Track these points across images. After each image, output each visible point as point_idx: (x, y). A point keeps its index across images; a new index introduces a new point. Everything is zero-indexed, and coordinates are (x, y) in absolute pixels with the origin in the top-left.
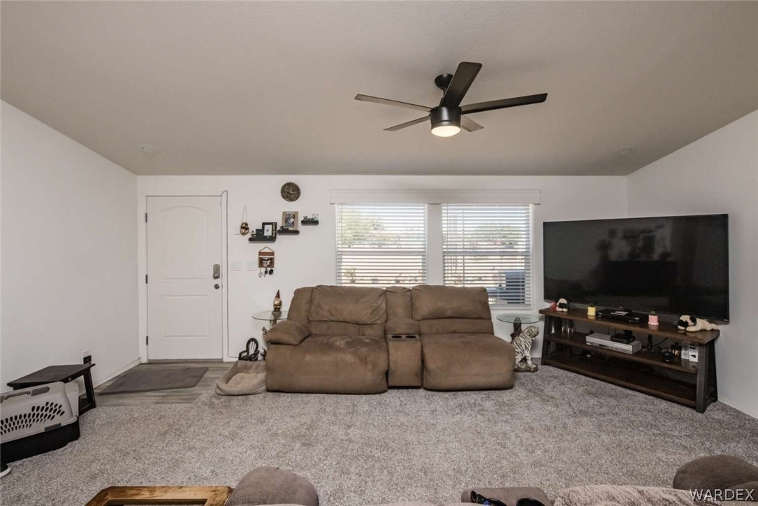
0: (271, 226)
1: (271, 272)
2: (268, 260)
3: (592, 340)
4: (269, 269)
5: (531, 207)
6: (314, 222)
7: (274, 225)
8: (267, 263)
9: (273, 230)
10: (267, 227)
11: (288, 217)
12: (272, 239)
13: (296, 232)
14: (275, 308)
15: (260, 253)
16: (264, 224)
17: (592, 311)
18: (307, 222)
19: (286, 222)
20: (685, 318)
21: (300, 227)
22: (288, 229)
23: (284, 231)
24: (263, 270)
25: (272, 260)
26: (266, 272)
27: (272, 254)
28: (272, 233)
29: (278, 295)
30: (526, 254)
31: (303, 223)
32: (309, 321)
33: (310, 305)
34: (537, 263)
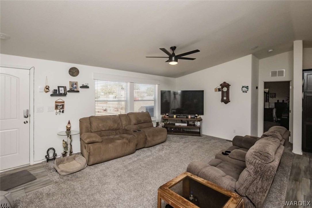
0: (63, 88)
1: (63, 112)
2: (61, 106)
3: (177, 124)
4: (61, 110)
5: (157, 86)
6: (86, 87)
7: (65, 88)
8: (60, 107)
9: (64, 90)
10: (60, 89)
11: (72, 84)
12: (65, 95)
13: (78, 92)
14: (67, 129)
15: (56, 102)
16: (59, 87)
17: (175, 116)
18: (83, 87)
19: (72, 86)
20: (196, 115)
21: (80, 89)
22: (73, 90)
23: (71, 91)
24: (58, 111)
25: (63, 105)
26: (60, 111)
27: (64, 102)
28: (65, 92)
29: (69, 123)
30: (155, 100)
31: (81, 87)
32: (91, 132)
33: (91, 125)
34: (158, 103)
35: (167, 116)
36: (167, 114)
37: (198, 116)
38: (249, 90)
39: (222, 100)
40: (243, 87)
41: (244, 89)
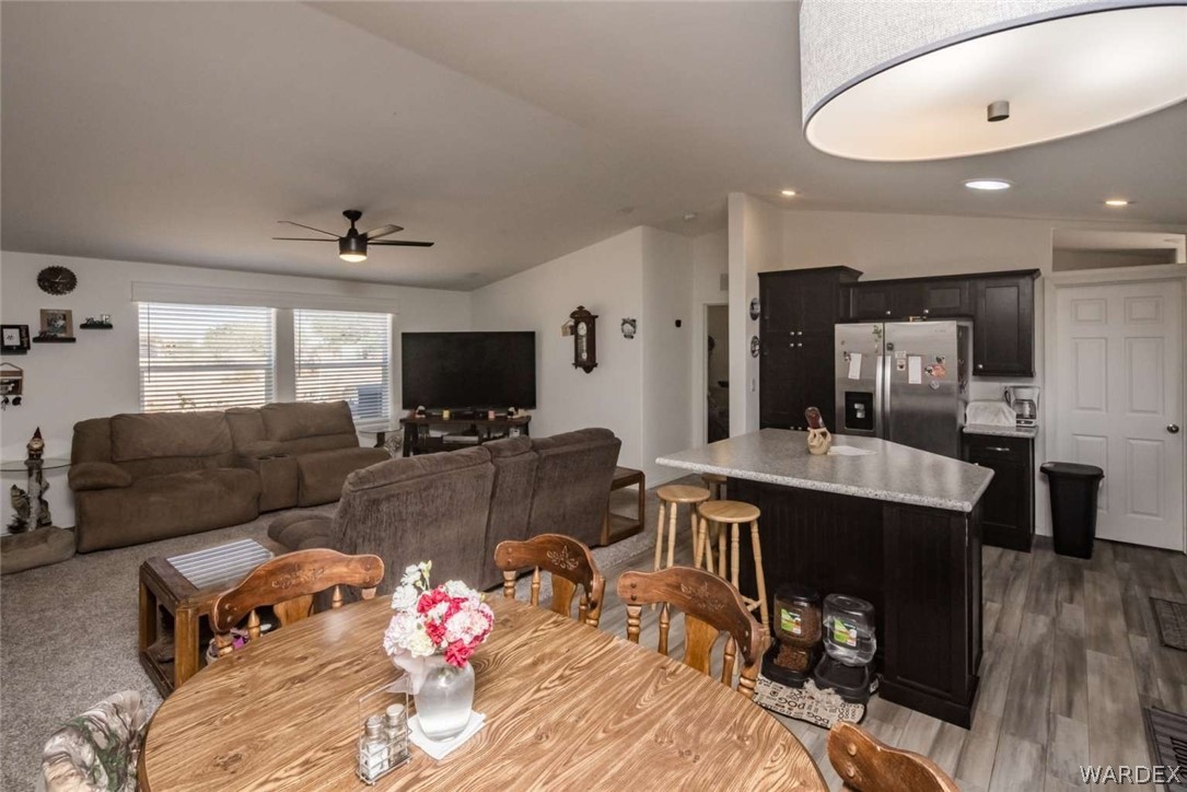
0: (17, 330)
1: (16, 402)
5: (388, 317)
6: (103, 325)
7: (23, 329)
9: (22, 337)
10: (7, 332)
11: (51, 317)
12: (22, 350)
13: (73, 340)
14: (31, 455)
16: (2, 328)
17: (446, 414)
18: (90, 325)
19: (49, 325)
21: (77, 332)
22: (55, 335)
27: (20, 373)
28: (22, 342)
29: (38, 435)
30: (384, 365)
31: (83, 326)
32: (113, 462)
33: (113, 442)
34: (394, 373)
35: (421, 413)
36: (421, 408)
37: (516, 410)
38: (637, 331)
39: (578, 363)
40: (625, 322)
41: (628, 327)
